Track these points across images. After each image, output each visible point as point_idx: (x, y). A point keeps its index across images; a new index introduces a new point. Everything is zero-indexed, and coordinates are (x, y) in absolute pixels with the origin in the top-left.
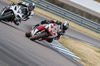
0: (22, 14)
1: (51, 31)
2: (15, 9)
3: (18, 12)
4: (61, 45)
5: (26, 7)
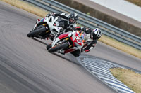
0: (60, 28)
1: (76, 41)
2: (51, 21)
3: (55, 25)
4: (116, 79)
5: (67, 18)
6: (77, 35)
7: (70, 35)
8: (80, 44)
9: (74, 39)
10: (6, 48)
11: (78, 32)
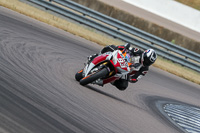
6: (119, 56)
7: (109, 58)
8: (126, 69)
9: (115, 63)
10: (54, 91)
11: (120, 52)
